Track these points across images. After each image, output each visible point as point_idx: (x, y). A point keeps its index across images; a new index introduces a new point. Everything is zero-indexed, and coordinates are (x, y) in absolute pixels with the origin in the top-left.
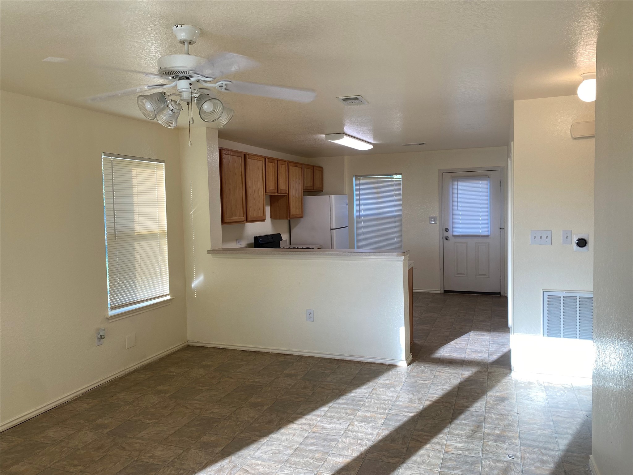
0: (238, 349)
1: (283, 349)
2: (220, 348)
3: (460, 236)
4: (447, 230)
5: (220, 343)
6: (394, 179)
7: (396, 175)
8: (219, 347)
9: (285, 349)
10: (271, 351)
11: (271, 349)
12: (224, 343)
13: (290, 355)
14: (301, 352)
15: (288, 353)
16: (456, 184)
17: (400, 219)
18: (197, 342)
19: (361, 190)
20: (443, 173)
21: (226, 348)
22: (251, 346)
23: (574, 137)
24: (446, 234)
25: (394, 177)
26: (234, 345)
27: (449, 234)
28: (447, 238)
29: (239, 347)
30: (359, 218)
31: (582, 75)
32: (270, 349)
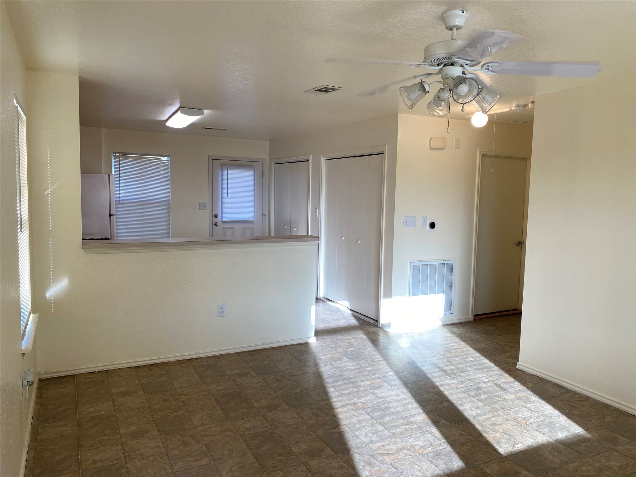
0: (124, 367)
1: (187, 354)
2: (97, 371)
3: (230, 222)
4: (216, 216)
5: (96, 365)
6: (161, 160)
7: (164, 157)
8: (94, 371)
9: (190, 353)
10: (171, 360)
11: (172, 357)
12: (102, 364)
13: (197, 358)
14: (210, 352)
15: (195, 356)
16: (226, 171)
17: (168, 205)
18: (56, 372)
19: (122, 169)
20: (212, 159)
21: (106, 370)
22: (144, 359)
23: (432, 148)
24: (215, 220)
25: (161, 158)
26: (118, 363)
27: (218, 220)
28: (216, 224)
29: (125, 365)
30: (119, 202)
31: (476, 108)
32: (170, 357)
